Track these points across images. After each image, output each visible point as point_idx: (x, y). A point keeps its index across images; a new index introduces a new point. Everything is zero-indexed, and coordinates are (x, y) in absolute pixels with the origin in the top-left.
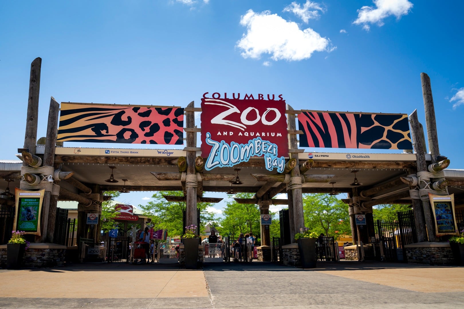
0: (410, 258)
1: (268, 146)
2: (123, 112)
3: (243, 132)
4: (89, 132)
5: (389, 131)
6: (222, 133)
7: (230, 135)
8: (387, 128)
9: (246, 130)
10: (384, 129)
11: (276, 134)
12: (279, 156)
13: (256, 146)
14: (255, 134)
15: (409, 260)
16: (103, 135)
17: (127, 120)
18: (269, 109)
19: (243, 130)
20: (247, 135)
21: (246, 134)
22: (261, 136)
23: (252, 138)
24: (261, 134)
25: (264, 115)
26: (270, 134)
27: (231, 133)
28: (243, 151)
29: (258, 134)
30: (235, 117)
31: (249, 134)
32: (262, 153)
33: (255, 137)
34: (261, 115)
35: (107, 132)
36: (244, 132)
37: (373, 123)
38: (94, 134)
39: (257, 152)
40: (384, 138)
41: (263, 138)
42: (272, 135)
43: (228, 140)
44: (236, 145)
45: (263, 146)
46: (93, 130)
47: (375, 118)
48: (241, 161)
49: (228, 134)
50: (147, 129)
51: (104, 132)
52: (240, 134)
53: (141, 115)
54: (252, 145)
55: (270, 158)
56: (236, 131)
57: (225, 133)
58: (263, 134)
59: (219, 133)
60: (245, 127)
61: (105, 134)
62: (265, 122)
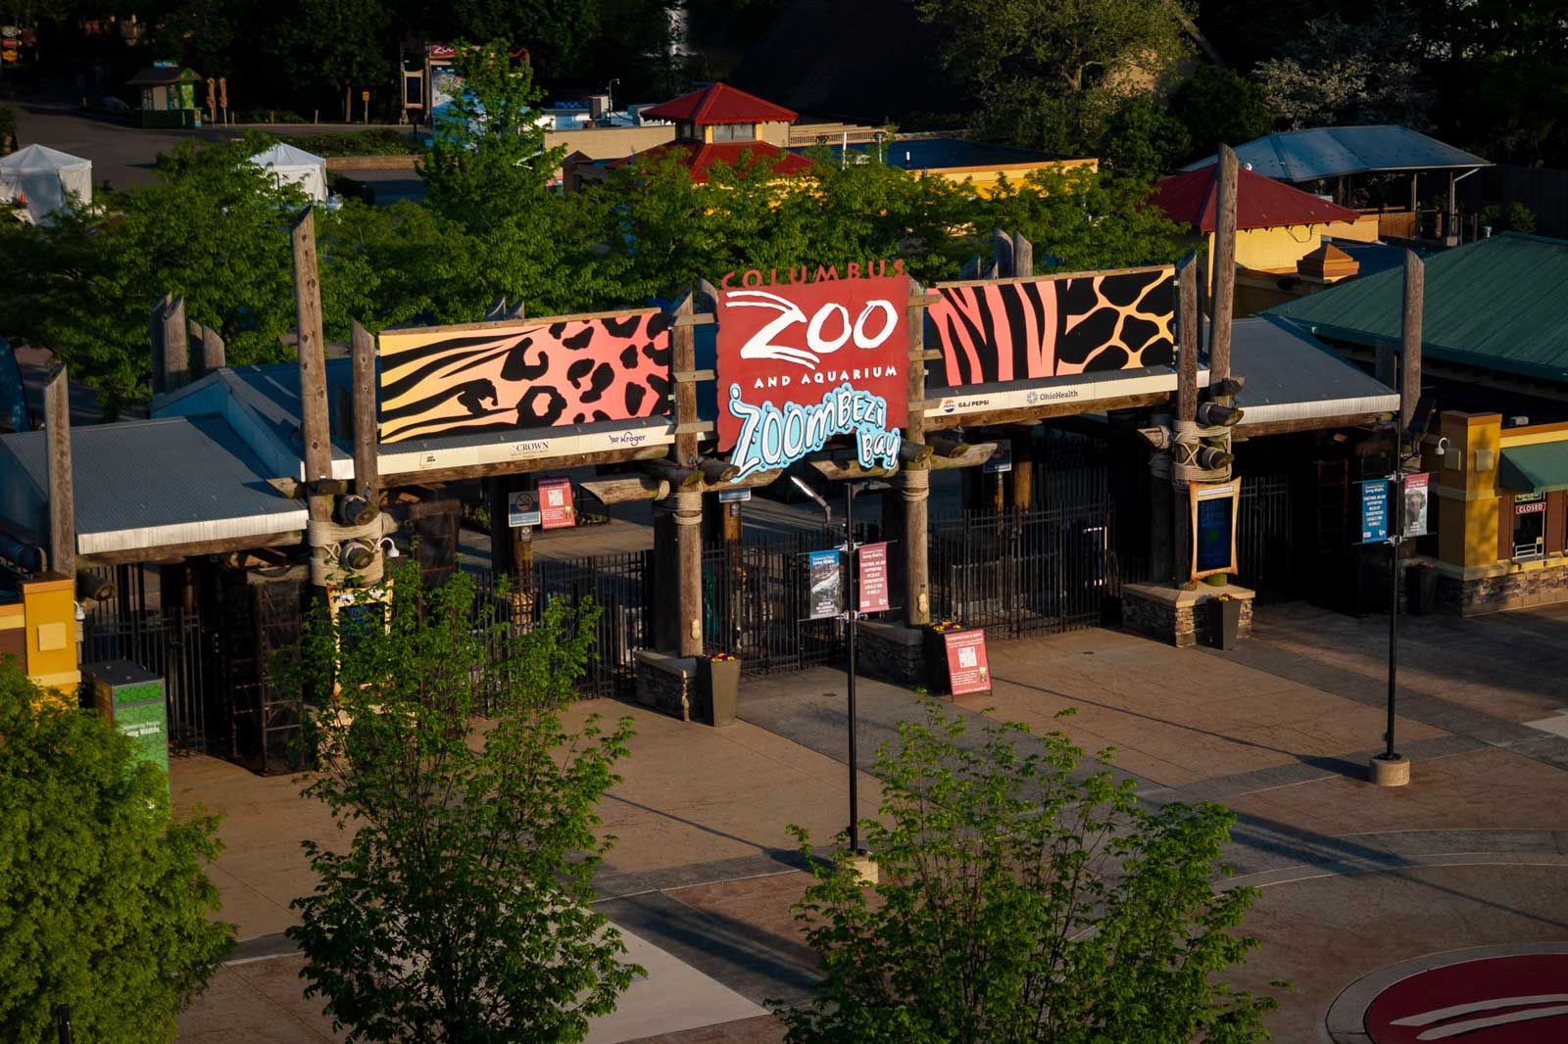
0: (1130, 618)
1: (865, 405)
2: (528, 343)
3: (811, 374)
4: (453, 407)
5: (1129, 319)
6: (765, 382)
7: (784, 384)
8: (1124, 311)
9: (819, 368)
10: (1117, 314)
11: (884, 371)
12: (888, 429)
13: (841, 408)
14: (838, 376)
15: (1125, 622)
16: (486, 413)
17: (537, 362)
18: (872, 304)
19: (812, 367)
20: (821, 381)
21: (819, 378)
22: (851, 380)
23: (829, 387)
24: (851, 375)
25: (860, 322)
26: (871, 372)
27: (786, 380)
28: (812, 422)
29: (844, 375)
30: (795, 336)
31: (826, 378)
32: (851, 424)
33: (838, 383)
34: (853, 322)
35: (495, 403)
36: (815, 372)
37: (1095, 301)
38: (464, 411)
39: (841, 423)
40: (1115, 341)
41: (857, 385)
42: (876, 375)
43: (779, 397)
44: (797, 409)
45: (856, 406)
46: (460, 399)
47: (1102, 289)
48: (806, 451)
49: (779, 381)
50: (586, 383)
51: (486, 403)
52: (806, 379)
53: (568, 343)
54: (831, 407)
55: (869, 436)
56: (796, 370)
57: (772, 382)
58: (857, 374)
59: (759, 383)
60: (817, 360)
61: (491, 408)
62: (862, 342)
